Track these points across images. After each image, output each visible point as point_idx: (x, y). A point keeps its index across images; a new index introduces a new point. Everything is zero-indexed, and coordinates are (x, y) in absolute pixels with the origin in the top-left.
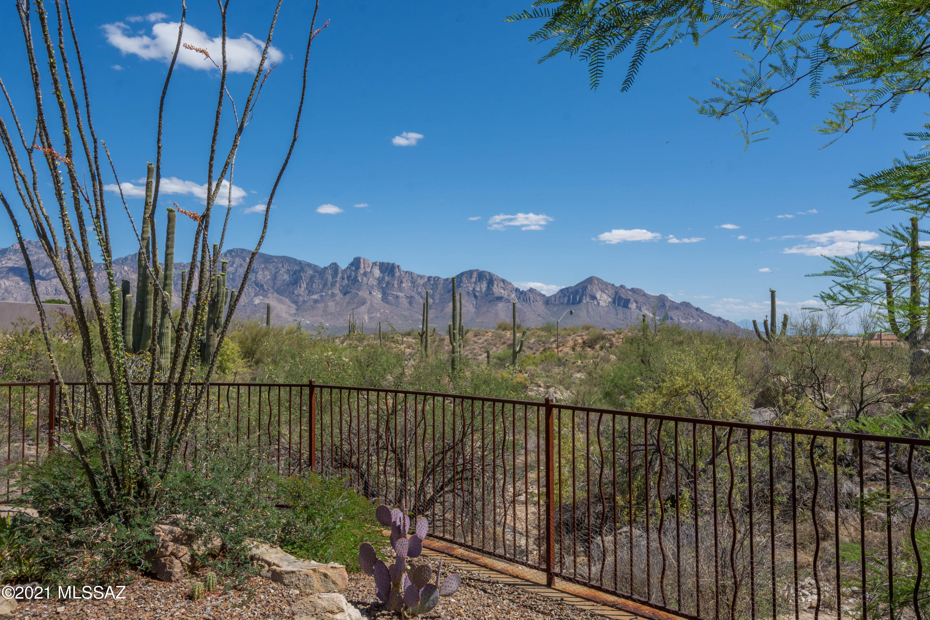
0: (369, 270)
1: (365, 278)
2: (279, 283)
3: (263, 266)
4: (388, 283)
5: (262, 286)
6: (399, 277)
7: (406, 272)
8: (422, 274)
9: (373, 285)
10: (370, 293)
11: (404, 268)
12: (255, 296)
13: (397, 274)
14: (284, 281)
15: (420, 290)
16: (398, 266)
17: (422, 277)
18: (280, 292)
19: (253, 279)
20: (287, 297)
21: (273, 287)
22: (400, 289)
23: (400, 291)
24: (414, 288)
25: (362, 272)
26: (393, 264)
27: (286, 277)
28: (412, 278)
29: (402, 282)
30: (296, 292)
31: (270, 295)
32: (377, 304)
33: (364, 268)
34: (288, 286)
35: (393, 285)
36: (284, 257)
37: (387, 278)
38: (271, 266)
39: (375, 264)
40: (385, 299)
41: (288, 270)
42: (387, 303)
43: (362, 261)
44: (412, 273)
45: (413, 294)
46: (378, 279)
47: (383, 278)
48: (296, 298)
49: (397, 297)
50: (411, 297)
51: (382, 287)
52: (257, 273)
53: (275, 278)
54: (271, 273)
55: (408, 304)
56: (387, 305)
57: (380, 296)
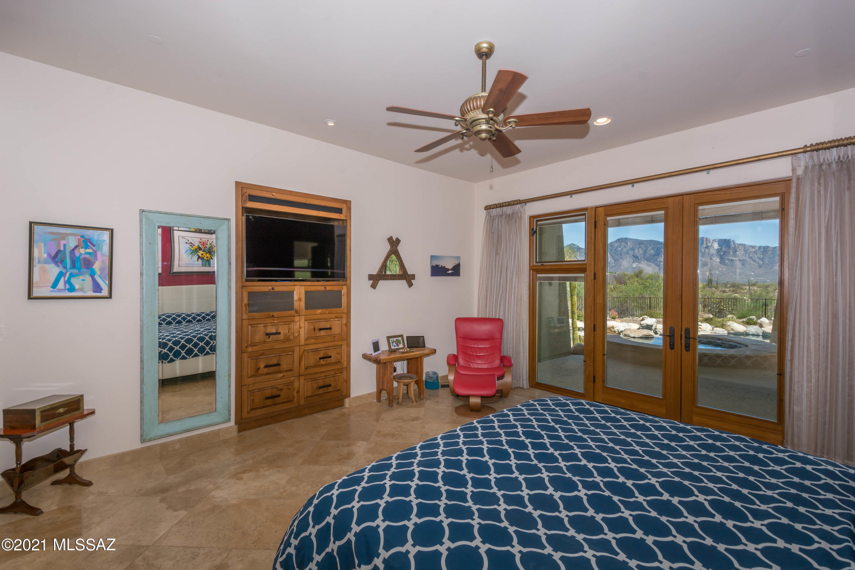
0: (710, 245)
1: (707, 250)
2: (648, 255)
3: (638, 246)
4: (725, 252)
5: (637, 257)
6: (734, 248)
7: (740, 244)
8: (753, 245)
9: (713, 254)
10: (711, 259)
11: (738, 242)
12: (633, 263)
13: (733, 246)
14: (651, 254)
15: (751, 255)
16: (733, 241)
17: (753, 247)
18: (648, 260)
19: (632, 254)
20: (653, 263)
21: (644, 258)
22: (735, 255)
23: (735, 257)
24: (746, 254)
25: (704, 246)
26: (729, 240)
27: (652, 252)
28: (745, 248)
29: (736, 251)
30: (658, 260)
31: (642, 262)
32: (716, 265)
33: (706, 243)
34: (653, 256)
35: (729, 253)
36: (651, 240)
37: (724, 249)
38: (643, 246)
39: (715, 240)
40: (722, 262)
41: (653, 248)
42: (724, 264)
43: (705, 239)
44: (744, 245)
45: (745, 258)
46: (717, 250)
47: (721, 249)
48: (658, 263)
49: (732, 260)
50: (744, 260)
51: (720, 255)
52: (634, 250)
53: (645, 252)
54: (642, 250)
55: (741, 265)
56: (723, 266)
57: (719, 260)
